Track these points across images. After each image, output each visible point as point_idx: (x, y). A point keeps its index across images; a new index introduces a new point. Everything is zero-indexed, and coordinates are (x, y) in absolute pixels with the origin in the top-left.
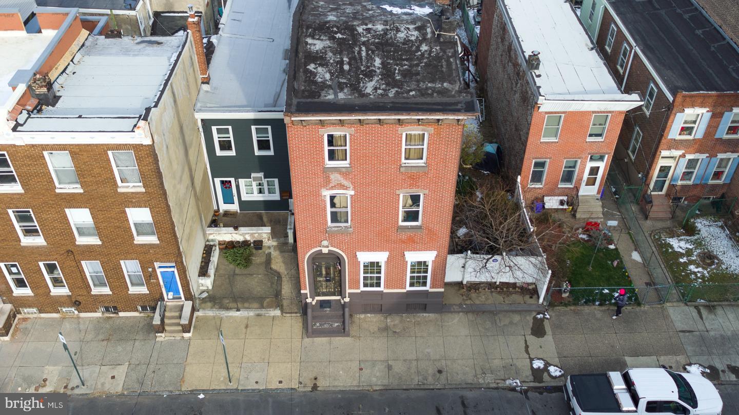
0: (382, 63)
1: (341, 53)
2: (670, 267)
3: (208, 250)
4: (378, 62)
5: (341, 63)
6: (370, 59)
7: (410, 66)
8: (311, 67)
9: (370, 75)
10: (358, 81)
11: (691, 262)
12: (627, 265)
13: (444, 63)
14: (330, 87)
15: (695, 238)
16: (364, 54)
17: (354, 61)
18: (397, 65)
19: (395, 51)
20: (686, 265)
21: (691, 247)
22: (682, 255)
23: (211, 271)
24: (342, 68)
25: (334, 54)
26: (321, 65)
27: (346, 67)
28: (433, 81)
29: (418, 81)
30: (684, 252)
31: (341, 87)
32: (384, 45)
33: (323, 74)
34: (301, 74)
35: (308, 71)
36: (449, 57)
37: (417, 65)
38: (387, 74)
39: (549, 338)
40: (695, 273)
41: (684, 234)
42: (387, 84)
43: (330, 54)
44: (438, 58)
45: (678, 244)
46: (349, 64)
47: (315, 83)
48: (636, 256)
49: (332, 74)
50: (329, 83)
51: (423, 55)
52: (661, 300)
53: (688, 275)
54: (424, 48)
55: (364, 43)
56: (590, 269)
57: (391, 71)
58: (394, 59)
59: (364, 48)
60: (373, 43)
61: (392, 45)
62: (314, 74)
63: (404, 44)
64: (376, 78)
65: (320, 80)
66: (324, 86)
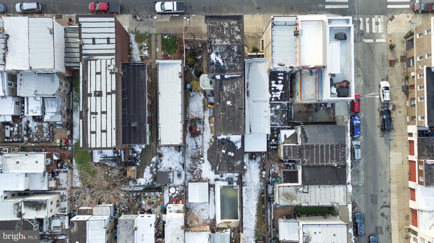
0: (224, 32)
1: (233, 35)
2: (151, 46)
3: (263, 49)
4: (225, 33)
5: (233, 32)
6: (226, 33)
7: (217, 31)
8: (239, 31)
9: (227, 29)
10: (229, 27)
11: (145, 47)
12: (161, 47)
13: (210, 31)
14: (235, 25)
15: (141, 55)
16: (228, 35)
17: (230, 33)
18: (221, 31)
19: (221, 35)
20: (147, 46)
21: (144, 52)
22: (147, 49)
23: (261, 41)
24: (233, 31)
25: (234, 35)
26: (237, 31)
27: (232, 31)
28: (213, 26)
29: (216, 26)
30: (146, 50)
31: (233, 25)
32: (223, 37)
33: (237, 28)
34: (241, 28)
35: (240, 29)
36: (209, 33)
37: (216, 31)
38: (223, 29)
39: (184, 26)
40: (146, 43)
41: (143, 57)
42: (223, 26)
43: (235, 34)
44: (212, 33)
45: (146, 53)
46: (231, 32)
47: (238, 26)
48: (158, 50)
49: (235, 29)
50: (235, 26)
51: (215, 34)
52: (156, 35)
53: (147, 43)
54: (214, 36)
55: (228, 38)
56: (170, 45)
57: (222, 30)
58: (221, 33)
59: (228, 36)
60: (226, 38)
61: (222, 38)
62: (238, 28)
63: (219, 38)
64: (225, 27)
65: (237, 27)
66: (236, 25)
